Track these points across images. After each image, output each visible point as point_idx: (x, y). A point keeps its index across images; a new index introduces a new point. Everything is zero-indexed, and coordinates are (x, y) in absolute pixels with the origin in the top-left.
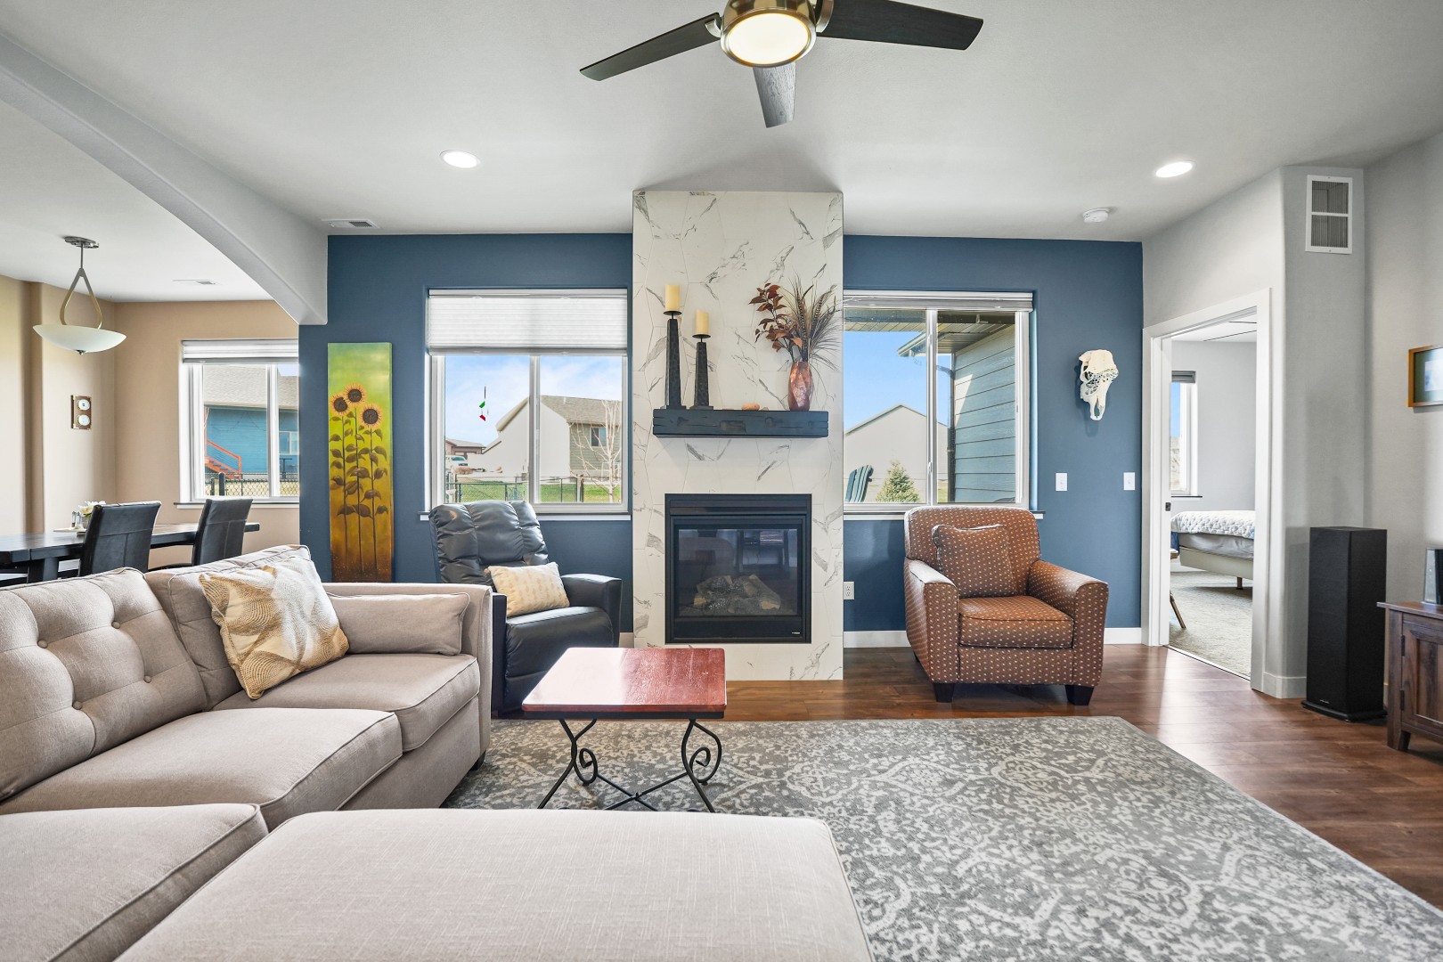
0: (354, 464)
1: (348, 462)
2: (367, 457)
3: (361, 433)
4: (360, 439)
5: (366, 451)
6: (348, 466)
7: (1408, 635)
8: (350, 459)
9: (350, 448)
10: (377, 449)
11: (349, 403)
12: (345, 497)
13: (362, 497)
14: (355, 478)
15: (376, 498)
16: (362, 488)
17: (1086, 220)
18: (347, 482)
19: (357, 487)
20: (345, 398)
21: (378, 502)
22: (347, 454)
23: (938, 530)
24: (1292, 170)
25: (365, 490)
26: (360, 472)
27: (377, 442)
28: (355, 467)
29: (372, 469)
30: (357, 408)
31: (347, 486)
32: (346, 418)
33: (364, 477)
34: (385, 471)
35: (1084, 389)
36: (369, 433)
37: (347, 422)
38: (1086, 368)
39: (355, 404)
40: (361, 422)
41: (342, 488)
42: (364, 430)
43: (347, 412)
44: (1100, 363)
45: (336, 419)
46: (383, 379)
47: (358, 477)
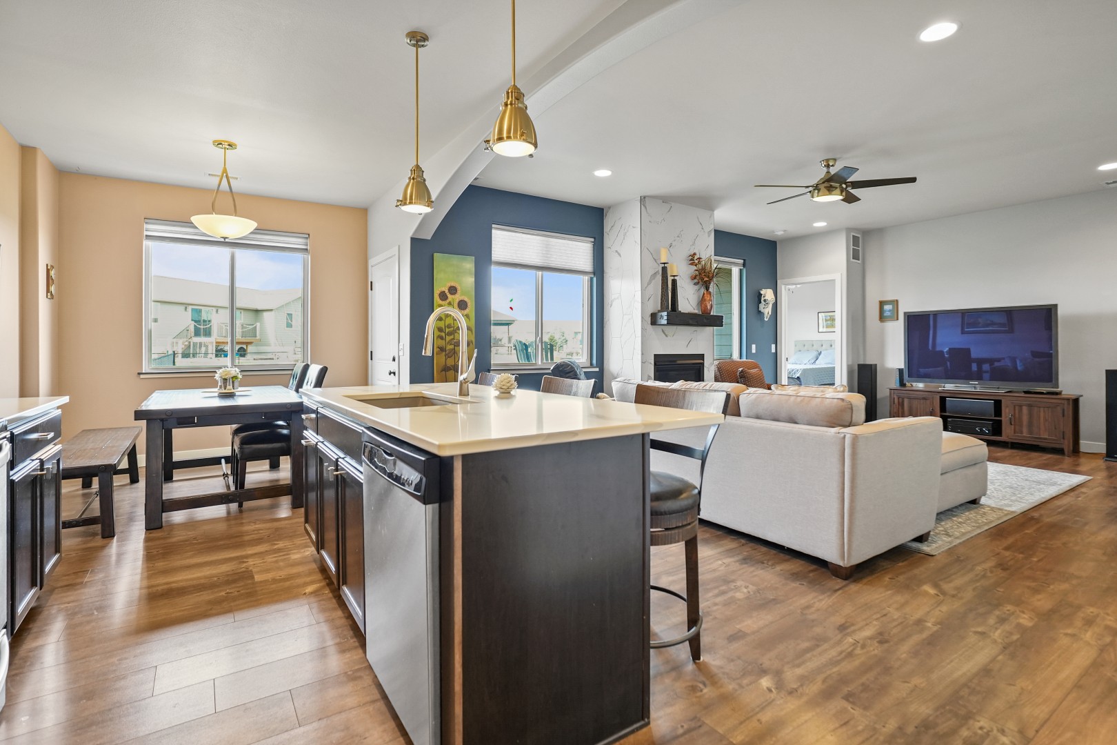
0: (452, 337)
1: (448, 335)
6: (448, 338)
7: (895, 396)
8: (450, 334)
9: (449, 326)
11: (449, 295)
12: (446, 359)
13: (457, 359)
14: (452, 347)
16: (457, 353)
17: (776, 233)
18: (448, 348)
19: (454, 352)
20: (447, 291)
22: (447, 330)
23: (742, 371)
24: (849, 230)
26: (455, 343)
27: (467, 322)
28: (452, 339)
30: (457, 298)
31: (447, 352)
35: (761, 306)
38: (764, 297)
39: (453, 296)
40: (456, 308)
41: (444, 353)
43: (448, 301)
44: (768, 294)
45: (439, 305)
46: (470, 280)
47: (455, 346)
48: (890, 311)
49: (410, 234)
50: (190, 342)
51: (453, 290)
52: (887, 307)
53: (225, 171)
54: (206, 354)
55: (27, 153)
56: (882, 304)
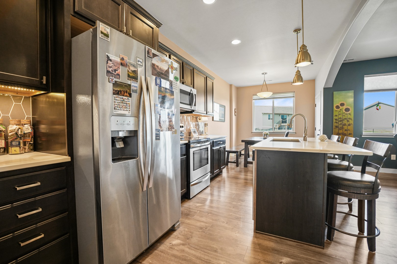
0: (342, 122)
1: (340, 122)
2: (346, 120)
3: (344, 114)
4: (343, 116)
5: (345, 119)
6: (340, 123)
8: (340, 121)
9: (340, 118)
10: (349, 118)
11: (340, 107)
12: (338, 131)
13: (344, 131)
15: (348, 131)
16: (344, 128)
18: (339, 127)
19: (343, 128)
21: (349, 132)
22: (339, 120)
25: (345, 129)
26: (343, 124)
27: (349, 116)
29: (347, 123)
30: (345, 107)
32: (339, 110)
33: (344, 125)
34: (352, 124)
36: (347, 114)
37: (339, 112)
39: (342, 107)
40: (344, 111)
41: (338, 128)
42: (345, 113)
43: (340, 109)
45: (336, 111)
46: (351, 100)
47: (343, 126)
49: (323, 87)
50: (280, 125)
51: (342, 105)
53: (264, 80)
54: (285, 129)
55: (231, 86)
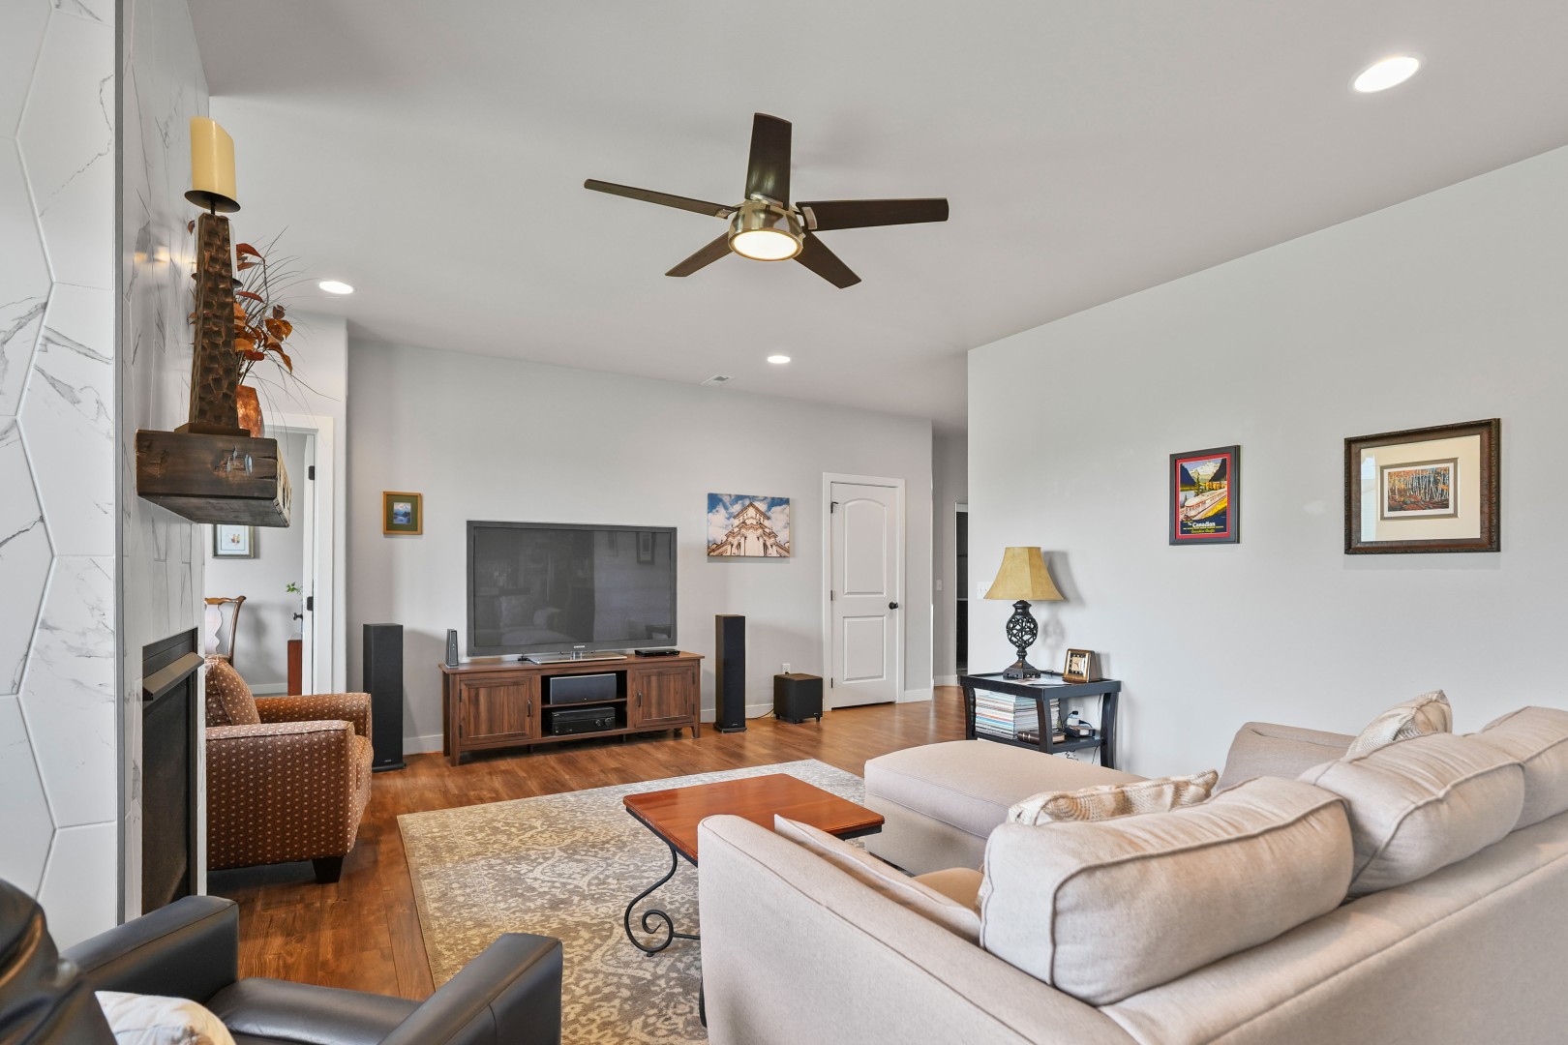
48: (406, 514)
52: (401, 507)
56: (391, 498)
